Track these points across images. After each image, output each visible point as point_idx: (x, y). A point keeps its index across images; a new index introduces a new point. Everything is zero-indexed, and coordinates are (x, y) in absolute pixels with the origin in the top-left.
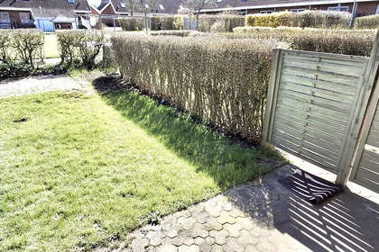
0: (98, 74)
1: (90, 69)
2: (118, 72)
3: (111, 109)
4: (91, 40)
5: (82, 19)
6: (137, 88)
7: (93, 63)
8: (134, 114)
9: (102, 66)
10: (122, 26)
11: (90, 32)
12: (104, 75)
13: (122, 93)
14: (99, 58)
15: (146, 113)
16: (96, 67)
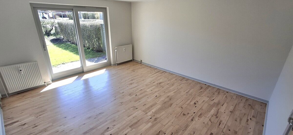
0: (52, 37)
1: (48, 36)
2: (62, 37)
3: (58, 48)
4: (48, 23)
5: (44, 14)
6: (70, 42)
7: (50, 33)
8: (66, 48)
9: (54, 35)
10: (69, 17)
11: (48, 20)
12: (56, 38)
13: (63, 43)
14: (53, 32)
15: (71, 48)
16: (52, 35)
